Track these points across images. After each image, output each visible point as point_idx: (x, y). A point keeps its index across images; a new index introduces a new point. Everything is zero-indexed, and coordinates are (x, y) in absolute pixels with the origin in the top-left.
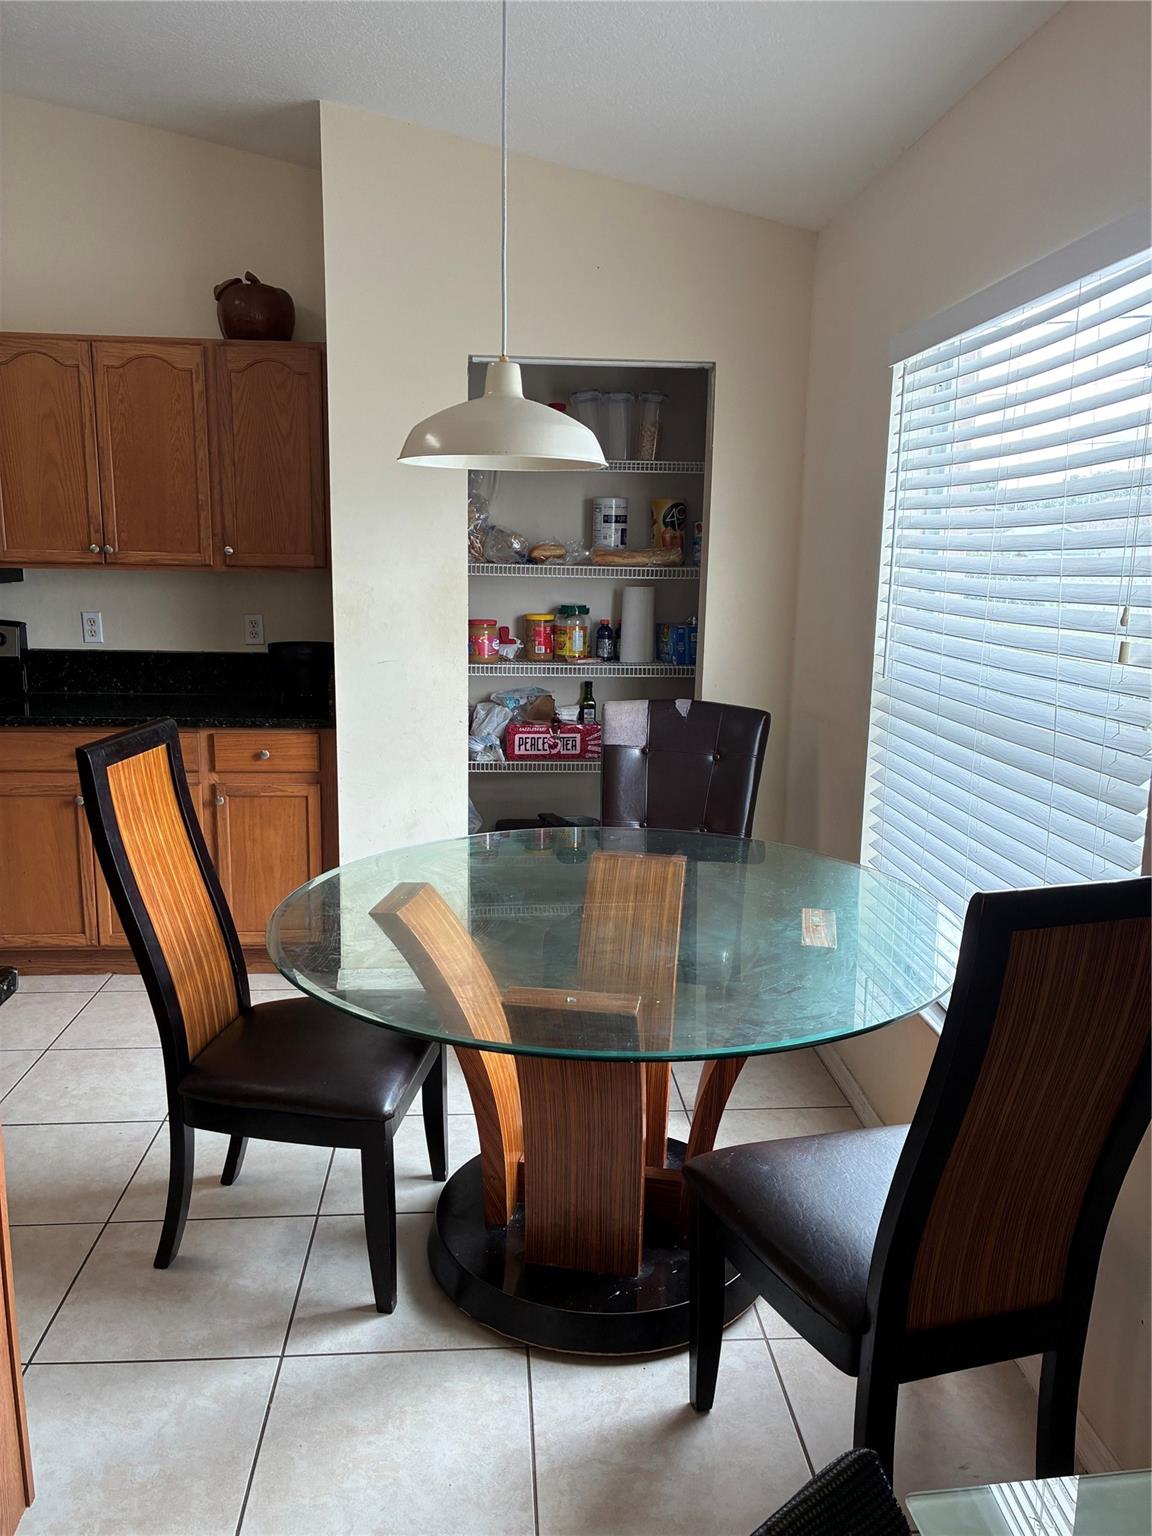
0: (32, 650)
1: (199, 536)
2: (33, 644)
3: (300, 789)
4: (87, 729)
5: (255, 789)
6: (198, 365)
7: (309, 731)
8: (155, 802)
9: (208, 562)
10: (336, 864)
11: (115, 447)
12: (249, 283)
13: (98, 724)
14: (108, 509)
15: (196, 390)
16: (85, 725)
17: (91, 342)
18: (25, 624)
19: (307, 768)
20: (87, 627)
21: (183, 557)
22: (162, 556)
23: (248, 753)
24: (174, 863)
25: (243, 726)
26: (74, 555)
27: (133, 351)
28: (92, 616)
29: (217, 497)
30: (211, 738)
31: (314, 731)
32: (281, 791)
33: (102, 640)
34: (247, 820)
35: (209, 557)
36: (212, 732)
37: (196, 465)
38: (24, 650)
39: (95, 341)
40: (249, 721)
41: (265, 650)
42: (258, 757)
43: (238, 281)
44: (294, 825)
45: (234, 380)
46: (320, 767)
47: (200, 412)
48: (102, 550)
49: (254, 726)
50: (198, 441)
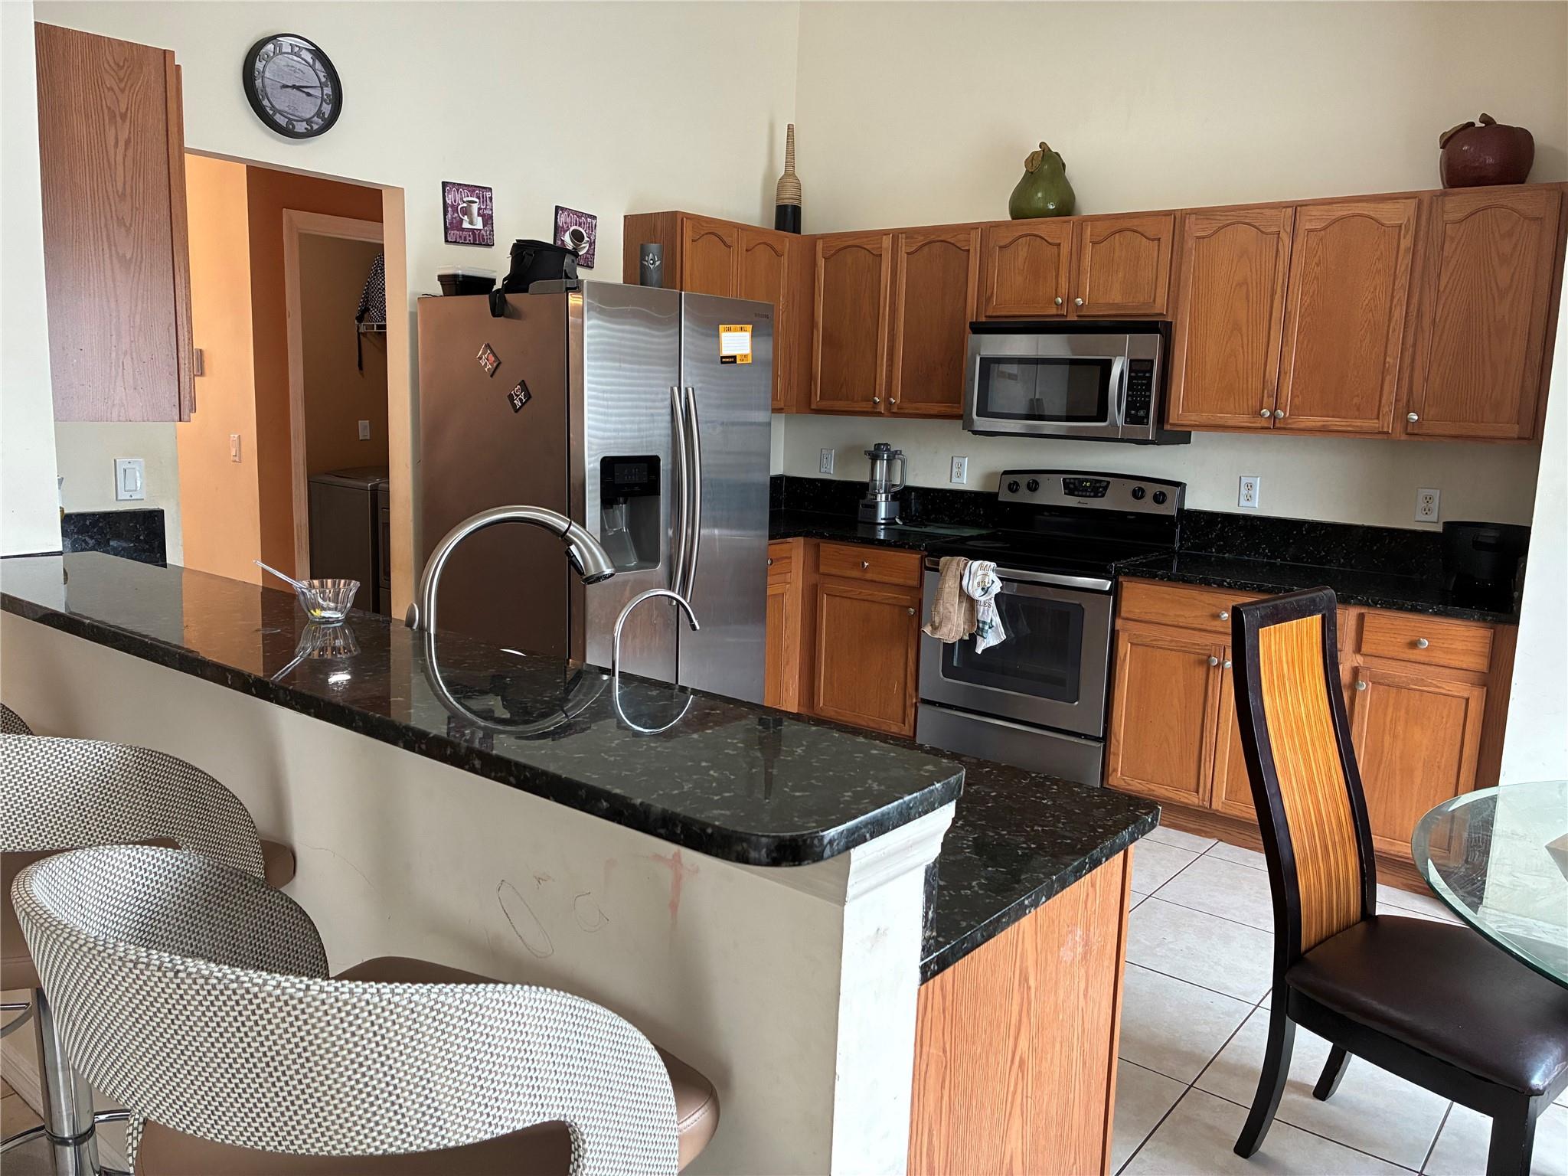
0: (1189, 511)
1: (1380, 401)
2: (1190, 504)
3: (1461, 689)
4: (1232, 592)
5: (1405, 680)
6: (1409, 220)
7: (1482, 625)
8: (1302, 672)
9: (1385, 430)
10: (1495, 783)
11: (1303, 311)
12: (1483, 125)
13: (1243, 588)
14: (1286, 373)
15: (1402, 246)
16: (1230, 587)
17: (1297, 208)
18: (1185, 484)
19: (1472, 666)
20: (1244, 491)
21: (1358, 423)
22: (1335, 422)
23: (1404, 639)
24: (1312, 740)
25: (1401, 608)
26: (1243, 420)
27: (1339, 211)
28: (1250, 480)
29: (1407, 360)
30: (1361, 618)
31: (1489, 625)
32: (1439, 687)
33: (1257, 505)
34: (1390, 710)
35: (1387, 423)
36: (1363, 610)
37: (1389, 326)
38: (1181, 510)
39: (1301, 206)
40: (1408, 605)
41: (1439, 529)
42: (1414, 645)
43: (1472, 124)
44: (1445, 729)
45: (1449, 232)
46: (1491, 666)
47: (1403, 269)
48: (1273, 416)
49: (1414, 610)
50: (1395, 300)
